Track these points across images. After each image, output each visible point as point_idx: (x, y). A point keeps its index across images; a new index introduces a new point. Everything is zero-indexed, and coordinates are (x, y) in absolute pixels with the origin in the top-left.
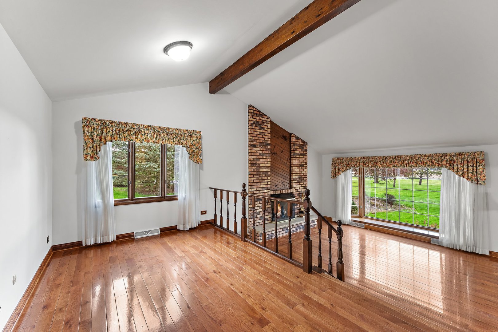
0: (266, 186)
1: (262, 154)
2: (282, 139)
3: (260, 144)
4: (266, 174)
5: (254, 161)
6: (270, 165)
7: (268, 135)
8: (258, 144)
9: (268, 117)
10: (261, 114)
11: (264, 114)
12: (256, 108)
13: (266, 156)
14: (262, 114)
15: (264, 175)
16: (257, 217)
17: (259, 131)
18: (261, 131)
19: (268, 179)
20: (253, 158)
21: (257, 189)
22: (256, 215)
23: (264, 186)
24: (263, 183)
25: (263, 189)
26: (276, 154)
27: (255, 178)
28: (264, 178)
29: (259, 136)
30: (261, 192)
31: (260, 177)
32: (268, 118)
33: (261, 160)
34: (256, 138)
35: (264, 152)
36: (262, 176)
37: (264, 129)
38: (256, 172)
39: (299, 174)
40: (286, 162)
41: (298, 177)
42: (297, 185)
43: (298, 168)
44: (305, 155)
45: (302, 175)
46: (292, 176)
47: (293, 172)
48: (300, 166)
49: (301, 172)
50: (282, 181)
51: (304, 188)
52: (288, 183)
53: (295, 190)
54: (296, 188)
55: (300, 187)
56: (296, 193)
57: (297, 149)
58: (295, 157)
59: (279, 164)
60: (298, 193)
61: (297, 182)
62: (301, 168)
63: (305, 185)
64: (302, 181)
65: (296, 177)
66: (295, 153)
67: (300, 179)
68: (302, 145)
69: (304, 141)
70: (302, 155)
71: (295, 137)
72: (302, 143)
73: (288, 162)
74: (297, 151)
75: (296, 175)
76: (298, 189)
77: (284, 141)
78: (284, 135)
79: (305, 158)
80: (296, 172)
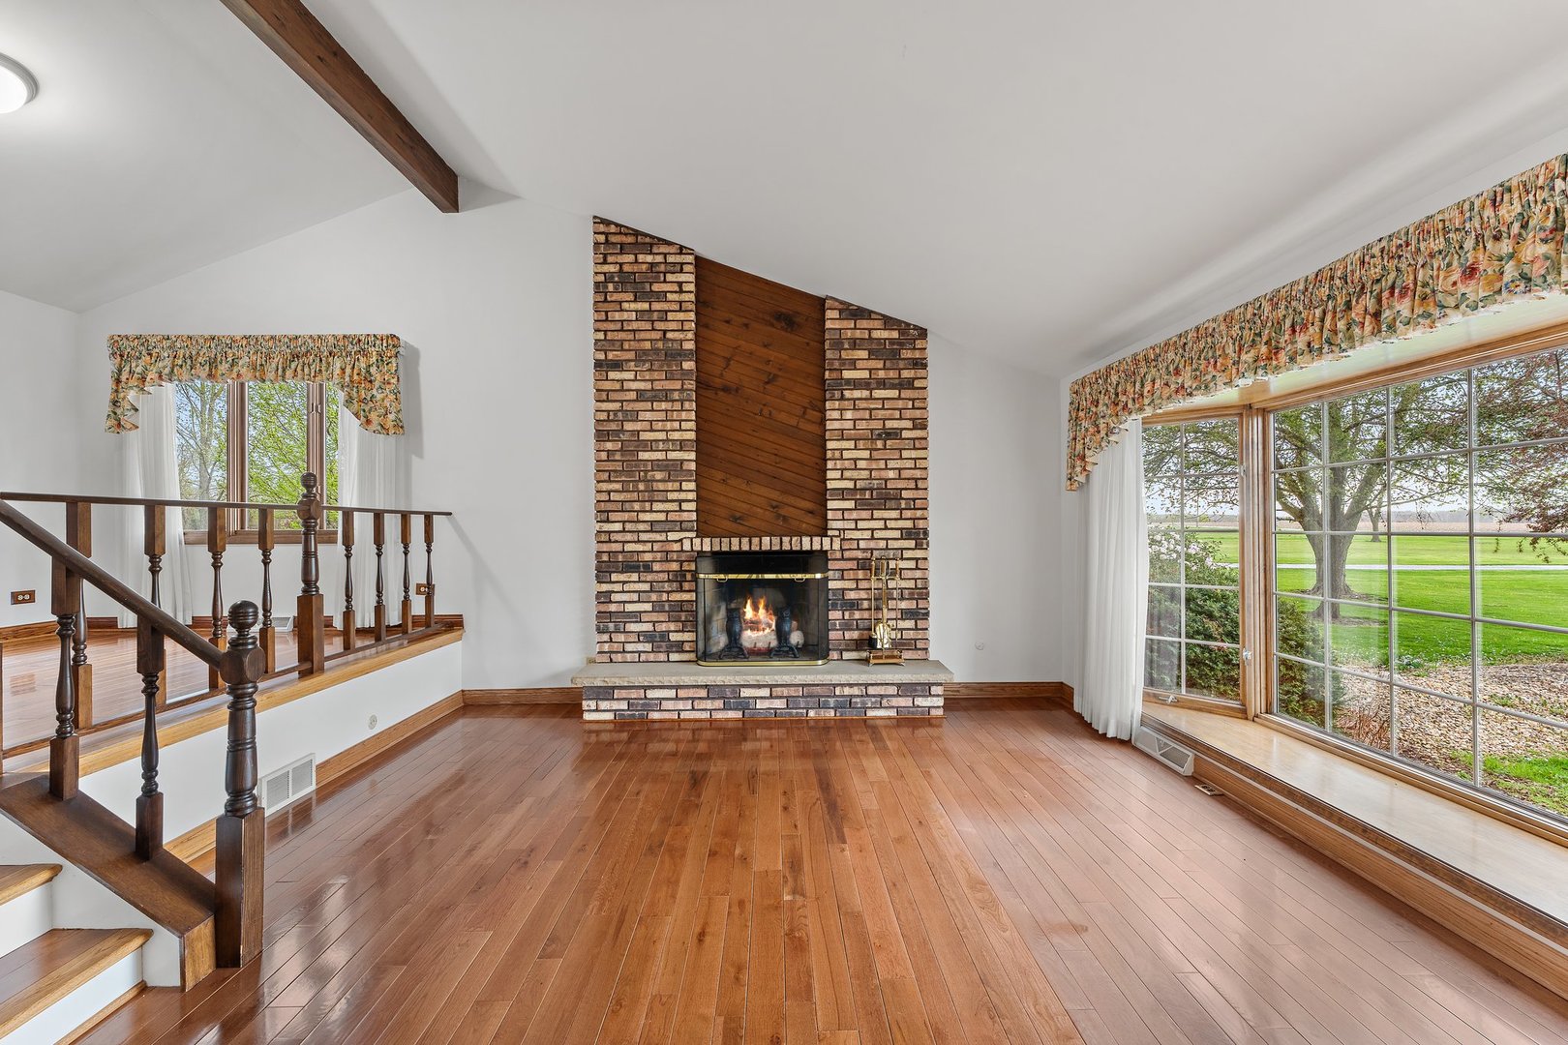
0: (672, 517)
1: (649, 394)
2: (772, 325)
3: (641, 356)
4: (673, 469)
5: (612, 421)
6: (692, 435)
7: (681, 316)
8: (631, 355)
9: (681, 247)
10: (642, 242)
11: (659, 239)
12: (617, 225)
13: (673, 401)
14: (648, 240)
15: (659, 476)
16: (624, 632)
17: (633, 306)
18: (646, 306)
19: (681, 490)
20: (608, 411)
21: (628, 526)
22: (625, 623)
23: (662, 517)
24: (657, 506)
25: (657, 527)
26: (737, 390)
27: (618, 486)
28: (661, 486)
29: (635, 326)
30: (644, 537)
31: (640, 481)
32: (682, 250)
33: (649, 416)
34: (622, 335)
35: (658, 386)
36: (653, 476)
37: (662, 296)
38: (623, 461)
39: (871, 470)
40: (793, 422)
41: (859, 484)
42: (856, 521)
43: (861, 444)
44: (909, 384)
45: (891, 474)
46: (824, 480)
47: (830, 464)
48: (879, 434)
49: (882, 464)
50: (774, 503)
51: (902, 538)
52: (811, 512)
53: (841, 540)
54: (849, 535)
55: (873, 530)
56: (847, 554)
57: (853, 364)
58: (842, 398)
59: (750, 432)
60: (860, 555)
61: (856, 509)
62: (879, 444)
63: (909, 524)
64: (893, 504)
65: (850, 485)
66: (842, 379)
67: (875, 493)
68: (892, 341)
69: (900, 322)
70: (893, 387)
71: (841, 311)
72: (885, 334)
73: (809, 420)
74: (855, 369)
75: (847, 474)
76: (858, 540)
77: (783, 333)
78: (784, 310)
79: (913, 400)
80: (847, 464)
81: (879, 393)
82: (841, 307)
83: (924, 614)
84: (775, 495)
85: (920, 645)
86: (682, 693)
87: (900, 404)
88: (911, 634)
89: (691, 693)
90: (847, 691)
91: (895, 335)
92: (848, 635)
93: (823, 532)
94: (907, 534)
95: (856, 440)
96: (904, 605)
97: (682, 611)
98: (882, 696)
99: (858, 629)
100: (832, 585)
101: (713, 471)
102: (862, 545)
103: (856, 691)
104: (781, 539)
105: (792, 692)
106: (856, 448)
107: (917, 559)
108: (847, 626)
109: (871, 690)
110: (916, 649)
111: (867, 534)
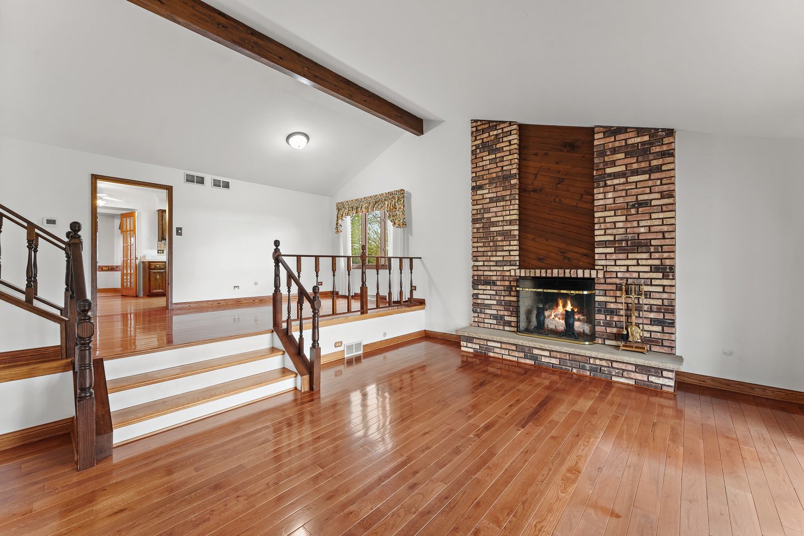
0: (506, 258)
1: (495, 199)
2: (561, 151)
3: (491, 181)
4: (506, 235)
5: (479, 214)
6: (516, 217)
7: (510, 157)
8: (487, 181)
9: (510, 122)
10: (492, 125)
11: (500, 122)
12: (481, 121)
13: (506, 201)
14: (494, 124)
15: (499, 238)
16: (484, 313)
17: (488, 158)
18: (493, 156)
19: (510, 245)
20: (477, 210)
21: (486, 263)
22: (485, 309)
23: (501, 258)
24: (499, 253)
25: (499, 264)
26: (541, 190)
27: (481, 244)
28: (500, 244)
29: (488, 167)
30: (493, 268)
31: (491, 241)
32: (511, 124)
33: (495, 209)
34: (483, 173)
35: (499, 194)
36: (497, 239)
37: (501, 150)
38: (484, 232)
39: (627, 228)
40: (574, 203)
41: (617, 238)
42: (615, 260)
43: (619, 212)
44: (659, 169)
45: (642, 230)
46: (593, 236)
47: (597, 227)
48: (633, 205)
49: (635, 224)
50: (562, 251)
51: (651, 271)
52: (586, 255)
53: (604, 272)
54: (609, 269)
55: (628, 266)
56: (608, 281)
57: (613, 164)
58: (606, 185)
59: (548, 212)
60: (618, 281)
61: (615, 253)
62: (633, 211)
63: (657, 262)
64: (644, 249)
65: (611, 238)
66: (605, 174)
67: (629, 243)
68: (643, 143)
69: (649, 129)
70: (644, 173)
71: (604, 133)
72: (638, 140)
73: (585, 202)
74: (615, 166)
75: (608, 232)
76: (617, 272)
77: (568, 154)
78: (568, 141)
79: (661, 179)
80: (608, 225)
81: (632, 179)
82: (605, 130)
83: (669, 323)
84: (563, 246)
85: (665, 343)
86: (504, 346)
87: (650, 183)
88: (659, 336)
89: (508, 347)
90: (598, 362)
91: (646, 138)
92: (609, 330)
93: (592, 266)
94: (655, 269)
95: (615, 210)
96: (652, 315)
97: (510, 306)
98: (624, 370)
99: (616, 327)
100: (597, 299)
101: (528, 234)
102: (620, 275)
103: (604, 363)
104: (564, 271)
105: (562, 356)
106: (615, 215)
107: (664, 286)
108: (608, 324)
109: (615, 365)
110: (662, 345)
111: (624, 269)
